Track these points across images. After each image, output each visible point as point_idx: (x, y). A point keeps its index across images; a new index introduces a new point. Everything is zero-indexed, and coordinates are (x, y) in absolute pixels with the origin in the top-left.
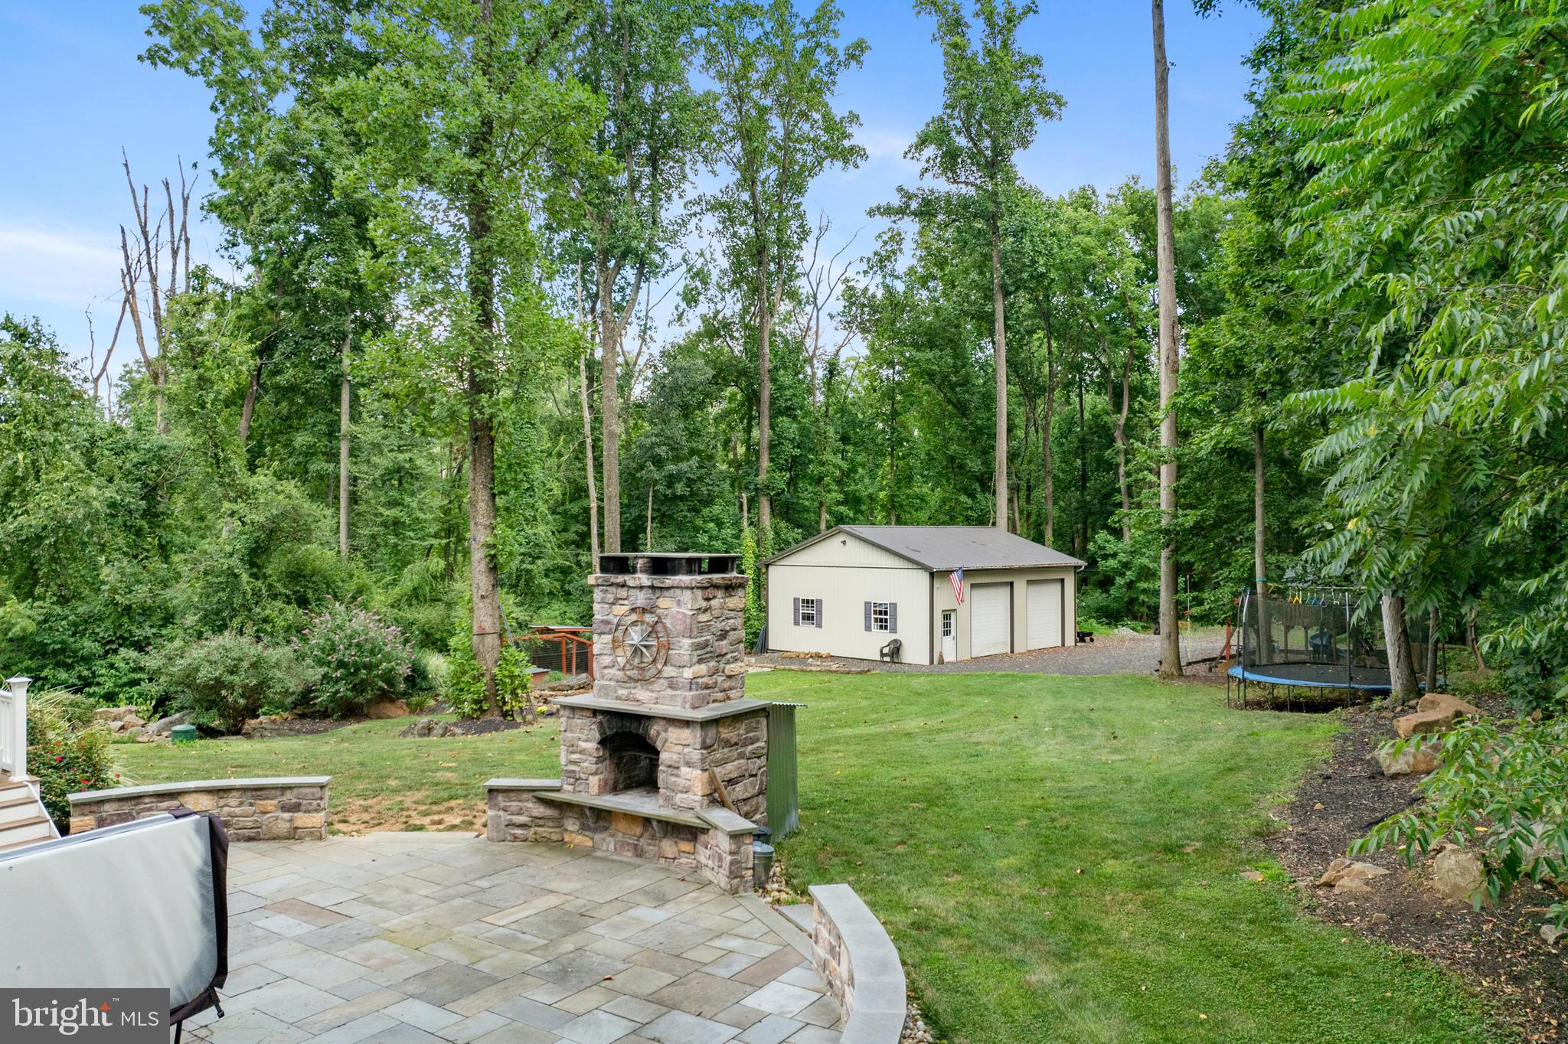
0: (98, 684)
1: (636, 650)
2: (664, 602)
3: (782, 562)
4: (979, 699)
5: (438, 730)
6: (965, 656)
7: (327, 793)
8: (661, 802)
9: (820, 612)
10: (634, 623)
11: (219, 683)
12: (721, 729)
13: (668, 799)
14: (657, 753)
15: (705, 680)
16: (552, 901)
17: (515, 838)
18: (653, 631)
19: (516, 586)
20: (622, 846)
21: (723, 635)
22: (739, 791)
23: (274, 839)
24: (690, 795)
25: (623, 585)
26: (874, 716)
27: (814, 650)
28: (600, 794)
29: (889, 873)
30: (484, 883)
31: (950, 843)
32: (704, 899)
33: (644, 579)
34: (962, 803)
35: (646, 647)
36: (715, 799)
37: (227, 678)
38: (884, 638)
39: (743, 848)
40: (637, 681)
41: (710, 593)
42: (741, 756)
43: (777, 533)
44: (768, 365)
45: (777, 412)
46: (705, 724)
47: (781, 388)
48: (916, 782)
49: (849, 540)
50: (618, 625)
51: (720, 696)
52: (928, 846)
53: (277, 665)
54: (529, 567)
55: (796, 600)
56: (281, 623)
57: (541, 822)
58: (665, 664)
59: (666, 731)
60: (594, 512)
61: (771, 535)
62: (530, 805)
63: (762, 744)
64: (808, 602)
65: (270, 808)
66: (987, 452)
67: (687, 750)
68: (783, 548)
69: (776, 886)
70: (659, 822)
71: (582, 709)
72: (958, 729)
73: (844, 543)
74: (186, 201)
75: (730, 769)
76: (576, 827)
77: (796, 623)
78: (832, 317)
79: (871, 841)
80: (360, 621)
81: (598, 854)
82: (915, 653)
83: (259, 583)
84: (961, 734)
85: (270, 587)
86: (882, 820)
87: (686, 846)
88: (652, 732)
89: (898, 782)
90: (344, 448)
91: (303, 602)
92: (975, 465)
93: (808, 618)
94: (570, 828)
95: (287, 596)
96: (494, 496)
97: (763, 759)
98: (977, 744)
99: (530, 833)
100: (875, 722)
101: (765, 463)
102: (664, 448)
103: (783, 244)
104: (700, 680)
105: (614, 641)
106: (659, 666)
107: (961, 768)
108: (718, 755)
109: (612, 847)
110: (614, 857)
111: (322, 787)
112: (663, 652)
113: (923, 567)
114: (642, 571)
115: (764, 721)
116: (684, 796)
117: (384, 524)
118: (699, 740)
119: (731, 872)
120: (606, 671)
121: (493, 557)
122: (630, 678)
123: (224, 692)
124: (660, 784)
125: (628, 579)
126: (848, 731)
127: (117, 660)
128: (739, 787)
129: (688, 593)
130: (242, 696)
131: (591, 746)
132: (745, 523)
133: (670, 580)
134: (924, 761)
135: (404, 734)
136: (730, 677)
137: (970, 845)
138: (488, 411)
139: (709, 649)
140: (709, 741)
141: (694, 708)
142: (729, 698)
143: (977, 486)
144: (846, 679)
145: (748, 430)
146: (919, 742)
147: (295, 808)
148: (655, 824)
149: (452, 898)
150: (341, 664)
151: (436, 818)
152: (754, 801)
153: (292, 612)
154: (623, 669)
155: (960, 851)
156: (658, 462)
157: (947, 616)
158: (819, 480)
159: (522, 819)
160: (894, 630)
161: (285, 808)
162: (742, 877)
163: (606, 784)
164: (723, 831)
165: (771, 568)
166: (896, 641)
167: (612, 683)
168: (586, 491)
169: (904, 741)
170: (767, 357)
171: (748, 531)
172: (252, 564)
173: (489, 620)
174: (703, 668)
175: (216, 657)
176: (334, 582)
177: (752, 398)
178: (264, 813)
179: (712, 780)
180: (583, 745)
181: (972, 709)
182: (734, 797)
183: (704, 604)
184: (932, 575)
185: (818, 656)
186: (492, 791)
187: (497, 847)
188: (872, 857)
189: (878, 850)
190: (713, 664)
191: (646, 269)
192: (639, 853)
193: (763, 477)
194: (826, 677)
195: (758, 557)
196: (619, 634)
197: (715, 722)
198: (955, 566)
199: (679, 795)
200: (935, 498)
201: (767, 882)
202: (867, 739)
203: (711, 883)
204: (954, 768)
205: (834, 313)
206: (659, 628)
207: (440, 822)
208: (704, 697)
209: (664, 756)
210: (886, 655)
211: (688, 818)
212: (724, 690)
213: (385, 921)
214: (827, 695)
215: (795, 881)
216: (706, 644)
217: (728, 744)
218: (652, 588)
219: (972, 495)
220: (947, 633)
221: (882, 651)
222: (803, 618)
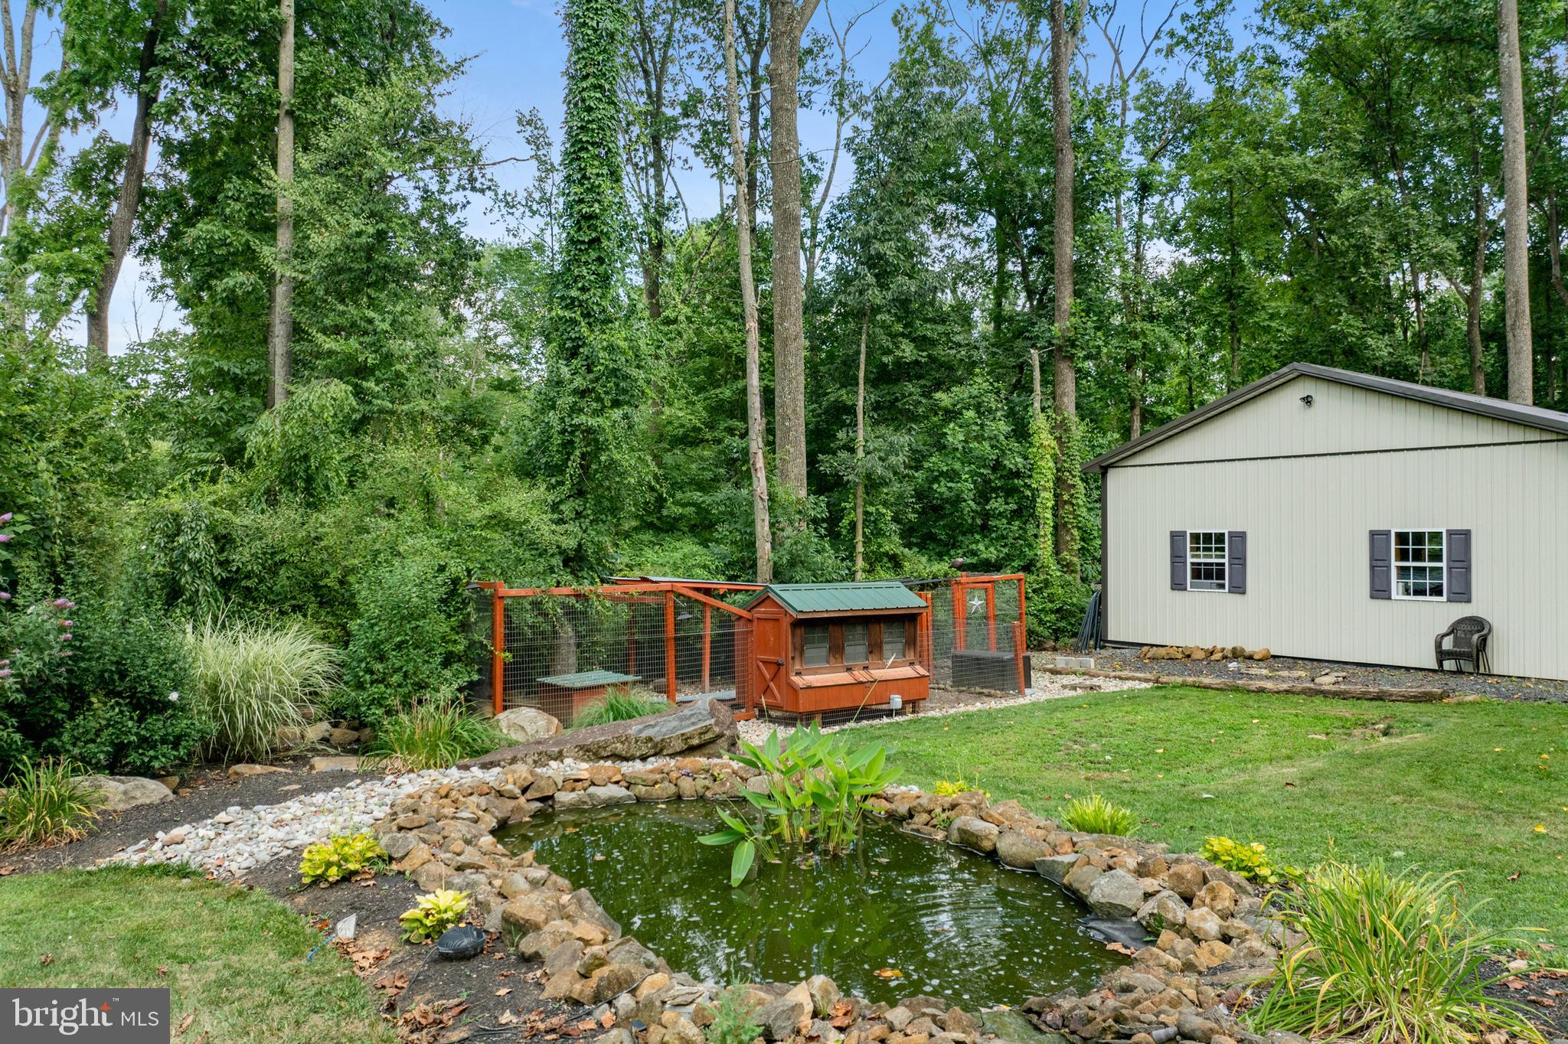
3: (1142, 459)
9: (1240, 559)
19: (559, 469)
27: (1228, 643)
38: (1441, 614)
44: (1069, 122)
49: (1320, 393)
54: (592, 422)
55: (1176, 537)
60: (755, 402)
61: (1079, 431)
64: (1207, 541)
73: (1308, 401)
77: (1177, 585)
93: (1208, 574)
101: (1067, 300)
160: (1463, 594)
165: (1112, 475)
166: (1472, 620)
168: (741, 362)
170: (1067, 108)
171: (1041, 419)
185: (1244, 656)
210: (1451, 654)
221: (1438, 645)
222: (1196, 574)
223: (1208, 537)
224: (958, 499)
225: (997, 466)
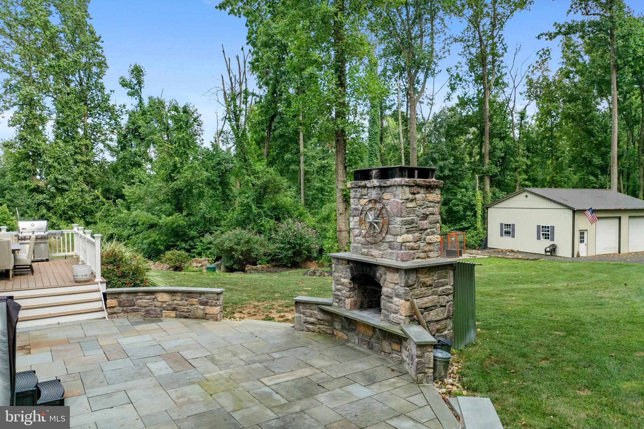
0: (196, 249)
1: (371, 224)
2: (386, 196)
3: (494, 206)
4: (601, 274)
5: (318, 274)
6: (591, 253)
7: (222, 297)
8: (382, 317)
9: (513, 230)
10: (370, 209)
11: (232, 249)
12: (420, 275)
13: (386, 316)
14: (381, 287)
15: (411, 244)
16: (307, 372)
17: (309, 330)
18: (380, 215)
20: (362, 341)
21: (425, 217)
22: (433, 315)
23: (196, 318)
24: (398, 315)
25: (365, 187)
26: (538, 279)
27: (510, 249)
28: (351, 309)
29: (534, 381)
30: (276, 355)
31: (582, 363)
32: (399, 385)
33: (376, 182)
34: (592, 335)
35: (376, 223)
36: (414, 319)
37: (236, 247)
38: (547, 243)
39: (426, 354)
40: (372, 244)
41: (415, 189)
42: (434, 293)
43: (494, 194)
44: (488, 114)
45: (492, 136)
46: (408, 271)
47: (495, 125)
48: (559, 318)
49: (529, 195)
50: (362, 211)
51: (422, 255)
52: (565, 364)
53: (256, 242)
55: (501, 224)
56: (268, 227)
57: (322, 322)
58: (387, 233)
59: (385, 274)
61: (490, 194)
62: (316, 312)
63: (450, 287)
64: (508, 225)
65: (195, 303)
66: (605, 156)
67: (396, 287)
68: (496, 200)
69: (450, 381)
70: (380, 330)
71: (343, 259)
72: (588, 289)
73: (527, 196)
74: (245, 62)
75: (427, 301)
76: (340, 327)
77: (502, 235)
78: (521, 94)
79: (524, 356)
80: (298, 226)
81: (350, 344)
82: (564, 251)
83: (260, 210)
84: (590, 292)
85: (265, 212)
86: (534, 342)
87: (396, 347)
88: (378, 275)
89: (547, 317)
90: (302, 159)
91: (278, 219)
92: (597, 161)
93: (508, 233)
94: (337, 327)
95: (271, 216)
96: (345, 167)
97: (451, 297)
98: (601, 298)
99: (316, 328)
100: (537, 283)
101: (487, 161)
102: (437, 154)
103: (494, 55)
104: (408, 244)
105: (360, 220)
106: (384, 235)
107: (591, 311)
108: (417, 292)
109: (357, 341)
110: (358, 348)
111: (218, 294)
112: (386, 226)
113: (569, 208)
114: (375, 178)
115: (451, 273)
116: (395, 315)
117: (317, 189)
118: (403, 281)
119: (417, 369)
120: (357, 238)
121: (345, 195)
122: (369, 242)
123: (233, 253)
124: (382, 307)
125: (368, 183)
126: (521, 286)
127: (204, 240)
128: (432, 313)
129: (400, 189)
130: (241, 254)
131: (346, 281)
132: (477, 189)
133: (390, 182)
134: (566, 305)
135: (304, 274)
136: (429, 244)
137: (598, 367)
138: (341, 126)
139: (414, 225)
140: (410, 282)
141: (403, 261)
142: (428, 257)
143: (599, 172)
144: (526, 262)
145: (481, 148)
146: (563, 294)
147: (205, 304)
148: (377, 330)
149: (254, 362)
150: (289, 243)
151: (282, 314)
152: (443, 322)
153: (272, 222)
154: (365, 237)
155: (589, 370)
156: (434, 161)
157: (582, 233)
158: (515, 170)
159: (312, 320)
160: (553, 239)
161: (202, 303)
162: (426, 373)
163: (355, 304)
164: (413, 341)
165: (489, 209)
166: (553, 245)
167: (359, 245)
169: (554, 293)
170: (488, 110)
171: (478, 192)
172: (258, 203)
173: (344, 224)
174: (410, 237)
175: (231, 238)
176: (291, 211)
177: (482, 131)
178: (192, 305)
179: (412, 306)
180: (343, 280)
181: (597, 279)
182: (428, 319)
183: (411, 196)
184: (574, 212)
185: (512, 251)
186: (297, 303)
187: (298, 334)
188: (522, 368)
189: (528, 362)
190: (417, 234)
191: (429, 72)
192: (371, 347)
193: (486, 167)
194: (516, 261)
195: (483, 205)
196: (363, 216)
197: (416, 270)
198: (587, 208)
199: (392, 315)
200: (575, 178)
201: (445, 376)
202: (531, 291)
203: (407, 373)
204: (586, 311)
205: (522, 92)
206: (384, 211)
207: (282, 317)
208: (410, 255)
209: (384, 290)
210: (548, 252)
211: (396, 330)
212: (425, 252)
213: (209, 373)
214: (514, 269)
215: (465, 379)
216: (412, 222)
217: (424, 284)
218: (380, 187)
219: (596, 176)
220: (582, 242)
221: (545, 250)
222: (505, 233)
223: (507, 225)
224: (459, 211)
225: (469, 203)
